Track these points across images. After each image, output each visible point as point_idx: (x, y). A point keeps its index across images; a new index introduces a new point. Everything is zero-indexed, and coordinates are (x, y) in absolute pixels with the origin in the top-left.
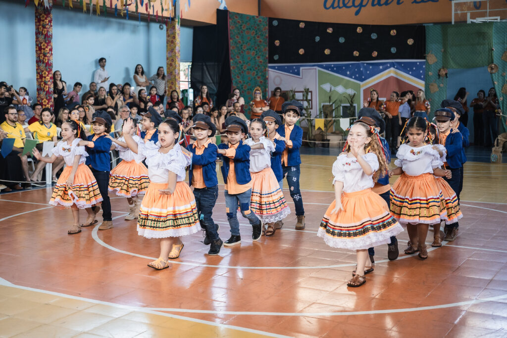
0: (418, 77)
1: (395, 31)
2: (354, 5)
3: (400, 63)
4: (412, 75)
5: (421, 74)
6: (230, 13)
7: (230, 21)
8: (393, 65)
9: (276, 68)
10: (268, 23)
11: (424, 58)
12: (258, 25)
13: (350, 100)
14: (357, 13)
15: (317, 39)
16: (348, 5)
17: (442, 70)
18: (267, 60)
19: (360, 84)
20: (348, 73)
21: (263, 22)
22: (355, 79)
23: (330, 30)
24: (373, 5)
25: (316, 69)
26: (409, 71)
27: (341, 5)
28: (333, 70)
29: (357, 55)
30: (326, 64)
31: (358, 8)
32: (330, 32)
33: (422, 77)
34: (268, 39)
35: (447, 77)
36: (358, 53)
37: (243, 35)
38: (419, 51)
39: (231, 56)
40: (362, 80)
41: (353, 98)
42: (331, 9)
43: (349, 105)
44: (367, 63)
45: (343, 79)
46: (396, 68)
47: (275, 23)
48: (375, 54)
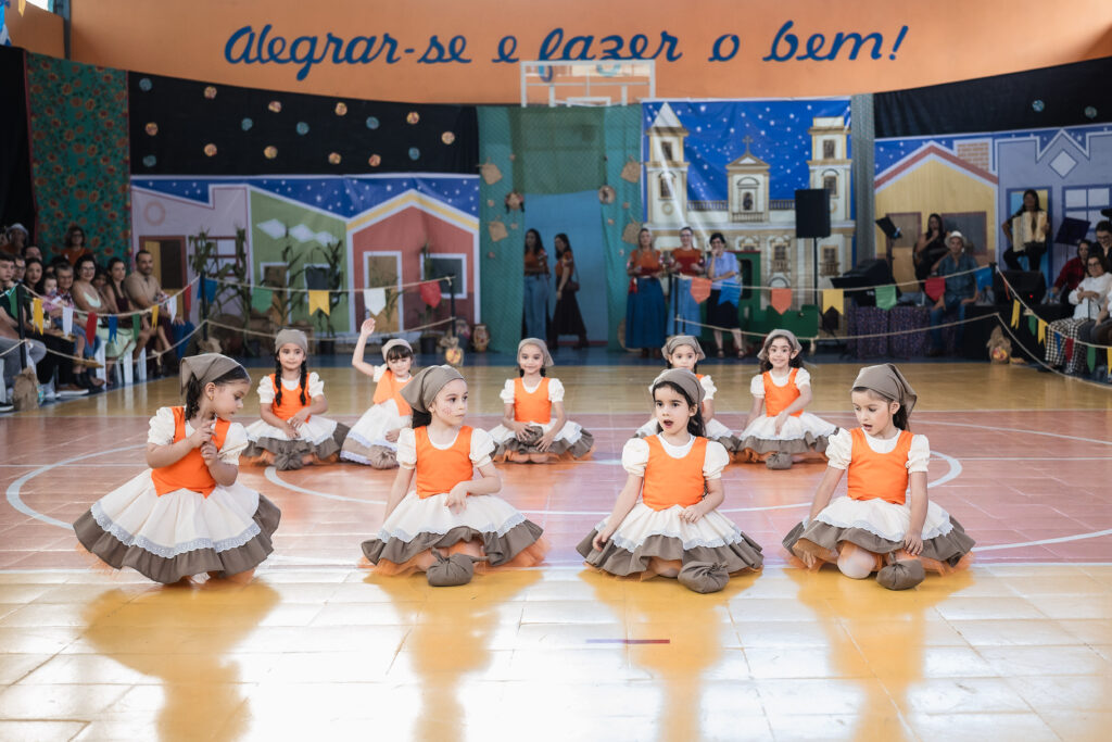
0: (466, 208)
1: (416, 116)
2: (293, 57)
3: (428, 182)
4: (453, 205)
5: (471, 204)
6: (28, 54)
7: (29, 73)
8: (413, 184)
9: (151, 184)
10: (126, 83)
11: (477, 171)
12: (103, 87)
13: (330, 255)
14: (302, 75)
15: (247, 124)
16: (281, 57)
17: (513, 196)
18: (128, 168)
19: (344, 224)
20: (319, 198)
21: (115, 80)
22: (334, 211)
23: (275, 107)
24: (336, 60)
25: (245, 189)
26: (448, 197)
27: (265, 55)
28: (283, 192)
29: (338, 161)
30: (268, 180)
31: (303, 65)
32: (277, 110)
33: (474, 209)
34: (128, 119)
35: (523, 210)
36: (339, 157)
37: (64, 108)
38: (467, 157)
39: (34, 154)
40: (350, 214)
41: (337, 249)
42: (243, 62)
43: (327, 266)
44: (359, 180)
45: (308, 211)
46: (422, 191)
47: (146, 85)
48: (376, 160)
